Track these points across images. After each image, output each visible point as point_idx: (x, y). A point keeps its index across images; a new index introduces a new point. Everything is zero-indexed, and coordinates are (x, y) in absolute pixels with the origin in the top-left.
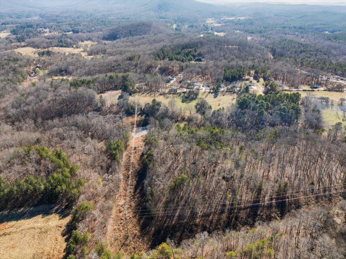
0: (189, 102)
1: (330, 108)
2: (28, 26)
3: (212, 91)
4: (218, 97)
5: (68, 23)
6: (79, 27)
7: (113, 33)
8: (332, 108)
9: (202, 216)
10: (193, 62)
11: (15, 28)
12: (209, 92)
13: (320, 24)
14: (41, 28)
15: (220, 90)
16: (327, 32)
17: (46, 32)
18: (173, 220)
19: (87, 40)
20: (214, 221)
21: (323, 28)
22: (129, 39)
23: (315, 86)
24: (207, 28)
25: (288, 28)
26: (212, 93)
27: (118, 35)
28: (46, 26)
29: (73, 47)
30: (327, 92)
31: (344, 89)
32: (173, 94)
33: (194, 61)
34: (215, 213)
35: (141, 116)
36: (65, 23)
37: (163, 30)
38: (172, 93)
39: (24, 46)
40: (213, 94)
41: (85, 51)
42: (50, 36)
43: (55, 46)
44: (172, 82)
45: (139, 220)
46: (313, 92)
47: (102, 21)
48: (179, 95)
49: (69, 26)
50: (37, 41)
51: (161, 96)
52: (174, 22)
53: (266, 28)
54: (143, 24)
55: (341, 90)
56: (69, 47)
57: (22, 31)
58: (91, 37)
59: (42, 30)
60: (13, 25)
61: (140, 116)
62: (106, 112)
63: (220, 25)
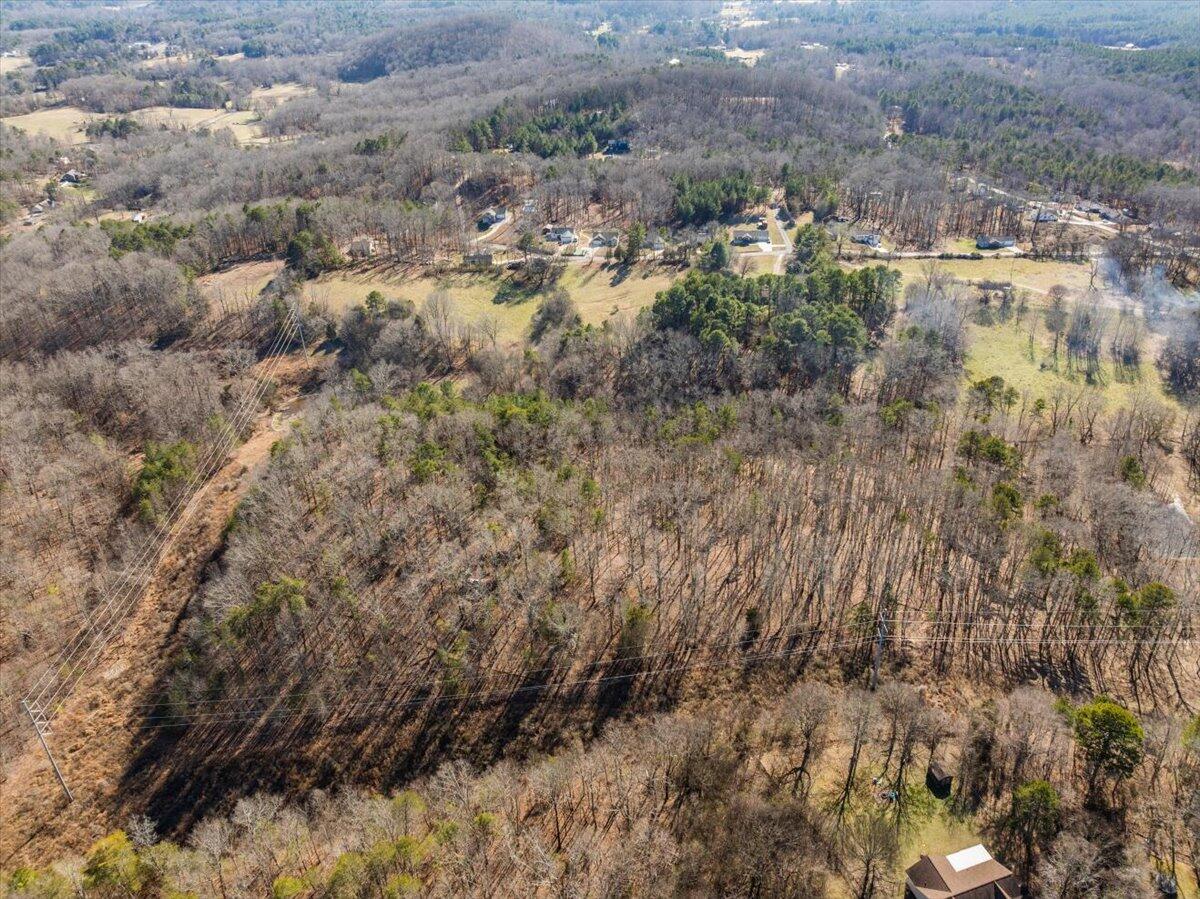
0: (518, 303)
1: (1013, 321)
2: (99, 35)
3: (613, 261)
4: (628, 281)
5: (237, 21)
6: (268, 36)
7: (376, 56)
8: (1019, 320)
9: (339, 730)
10: (600, 156)
11: (51, 40)
12: (604, 266)
13: (1114, 18)
14: (140, 39)
15: (642, 258)
16: (1131, 45)
17: (154, 55)
18: (240, 742)
19: (284, 82)
20: (369, 750)
21: (1118, 32)
22: (417, 76)
23: (992, 241)
24: (711, 35)
25: (994, 33)
26: (612, 268)
27: (390, 61)
28: (157, 33)
29: (224, 106)
30: (1027, 262)
31: (1093, 253)
32: (473, 272)
33: (604, 154)
34: (384, 718)
35: (326, 353)
36: (224, 24)
37: (551, 43)
38: (472, 267)
39: (56, 105)
40: (614, 273)
41: (259, 119)
42: (160, 67)
43: (160, 104)
44: (495, 228)
45: (135, 741)
46: (977, 262)
47: (355, 16)
48: (493, 275)
49: (237, 32)
50: (99, 86)
51: (425, 281)
52: (605, 15)
53: (918, 32)
54: (478, 24)
55: (1082, 257)
56: (209, 107)
57: (69, 51)
58: (298, 69)
59: (143, 47)
60: (46, 31)
61: (323, 352)
62: (204, 338)
63: (760, 23)
